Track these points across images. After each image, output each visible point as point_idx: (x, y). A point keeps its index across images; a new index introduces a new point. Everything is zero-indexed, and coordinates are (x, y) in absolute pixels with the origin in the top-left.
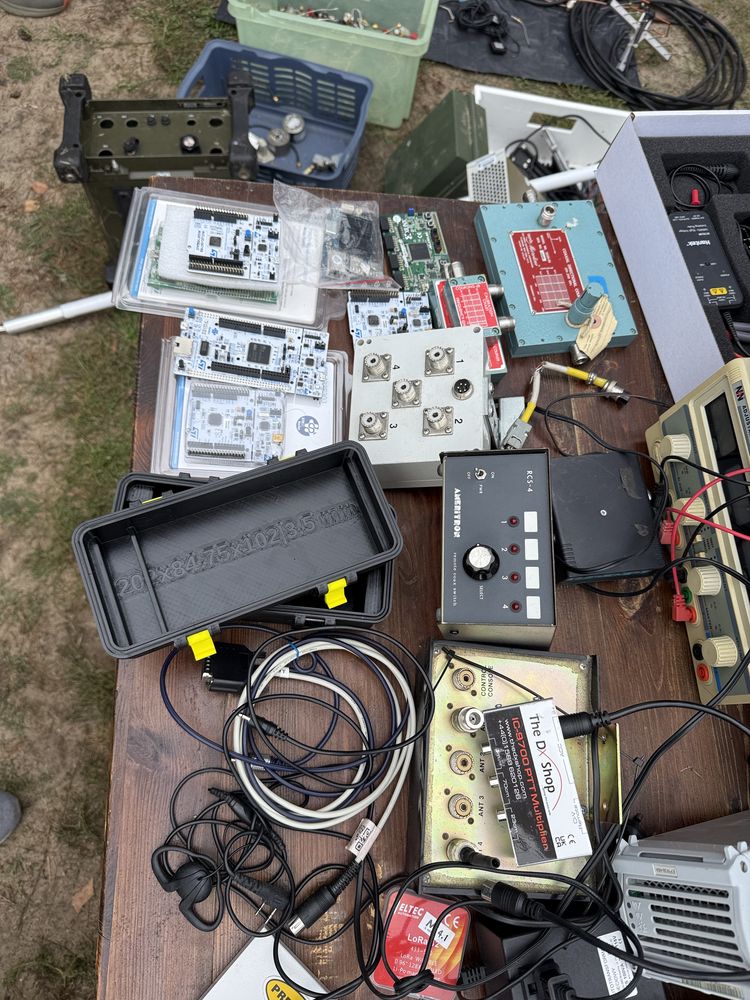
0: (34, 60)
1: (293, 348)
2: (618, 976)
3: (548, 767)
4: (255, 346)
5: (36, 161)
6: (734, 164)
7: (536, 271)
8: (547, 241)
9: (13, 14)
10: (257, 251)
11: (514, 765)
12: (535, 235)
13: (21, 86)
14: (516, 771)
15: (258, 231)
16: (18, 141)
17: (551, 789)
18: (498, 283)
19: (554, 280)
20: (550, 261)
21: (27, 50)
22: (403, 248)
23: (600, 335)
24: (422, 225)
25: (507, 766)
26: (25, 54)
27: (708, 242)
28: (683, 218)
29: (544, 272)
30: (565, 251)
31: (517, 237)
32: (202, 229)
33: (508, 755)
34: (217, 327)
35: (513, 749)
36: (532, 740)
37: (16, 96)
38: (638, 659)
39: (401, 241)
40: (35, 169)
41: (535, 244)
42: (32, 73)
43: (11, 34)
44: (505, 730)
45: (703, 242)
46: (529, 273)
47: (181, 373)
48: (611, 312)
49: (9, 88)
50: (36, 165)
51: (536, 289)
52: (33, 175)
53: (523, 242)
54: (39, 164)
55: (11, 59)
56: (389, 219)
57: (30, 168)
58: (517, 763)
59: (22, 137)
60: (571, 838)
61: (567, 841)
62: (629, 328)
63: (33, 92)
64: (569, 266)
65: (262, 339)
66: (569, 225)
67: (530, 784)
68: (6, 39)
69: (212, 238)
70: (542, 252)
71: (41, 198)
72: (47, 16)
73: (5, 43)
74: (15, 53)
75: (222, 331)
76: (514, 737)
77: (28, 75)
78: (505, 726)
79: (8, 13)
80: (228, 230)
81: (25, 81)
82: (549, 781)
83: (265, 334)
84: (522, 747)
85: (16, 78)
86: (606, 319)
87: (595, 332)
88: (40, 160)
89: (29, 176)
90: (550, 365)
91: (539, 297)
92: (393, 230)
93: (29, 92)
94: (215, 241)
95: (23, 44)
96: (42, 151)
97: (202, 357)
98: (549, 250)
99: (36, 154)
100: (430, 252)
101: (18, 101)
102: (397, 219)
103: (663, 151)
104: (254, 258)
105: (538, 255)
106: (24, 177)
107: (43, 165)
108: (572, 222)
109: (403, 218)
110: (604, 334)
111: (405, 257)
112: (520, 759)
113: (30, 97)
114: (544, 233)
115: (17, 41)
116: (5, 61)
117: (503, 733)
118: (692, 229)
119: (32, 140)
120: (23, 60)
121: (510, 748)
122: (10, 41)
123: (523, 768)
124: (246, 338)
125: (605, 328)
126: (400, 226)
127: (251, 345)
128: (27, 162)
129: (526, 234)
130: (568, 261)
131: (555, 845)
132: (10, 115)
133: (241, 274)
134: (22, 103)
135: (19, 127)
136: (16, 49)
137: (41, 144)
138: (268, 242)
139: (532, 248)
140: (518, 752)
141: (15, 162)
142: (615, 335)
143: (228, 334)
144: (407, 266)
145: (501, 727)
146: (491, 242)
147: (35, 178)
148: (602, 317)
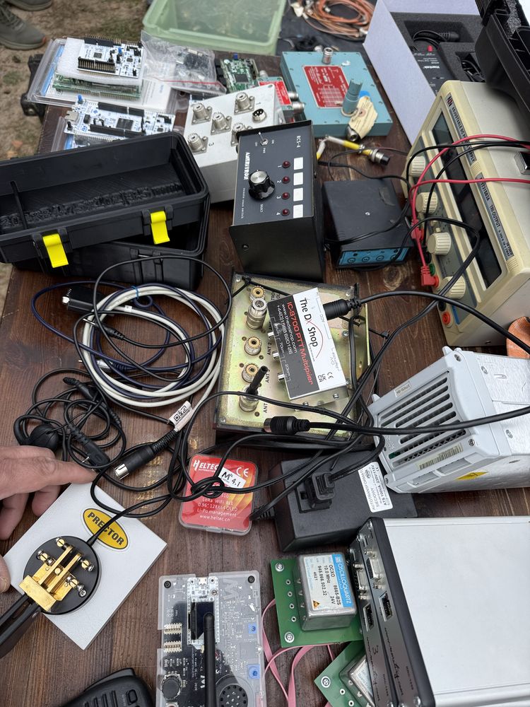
0: (21, 73)
1: (149, 122)
2: (376, 494)
3: (313, 330)
4: (122, 121)
5: (17, 129)
6: (456, 32)
7: (321, 86)
8: (328, 71)
9: (10, 48)
10: (126, 62)
11: (288, 332)
12: (319, 68)
13: (11, 87)
14: (289, 337)
15: (128, 52)
16: (6, 118)
17: (315, 344)
18: (294, 91)
19: (333, 91)
20: (330, 82)
21: (17, 68)
22: (230, 76)
23: (365, 121)
24: (244, 65)
25: (283, 334)
26: (15, 70)
27: (438, 67)
28: (420, 54)
29: (326, 87)
30: (341, 77)
31: (307, 69)
32: (90, 48)
33: (284, 327)
34: (98, 110)
35: (288, 322)
36: (301, 314)
37: (7, 93)
38: (398, 318)
39: (229, 73)
40: (16, 133)
41: (320, 72)
42: (19, 81)
43: (7, 59)
44: (282, 311)
45: (434, 67)
46: (316, 87)
47: (69, 132)
48: (373, 108)
49: (4, 88)
50: (17, 131)
51: (320, 96)
52: (14, 137)
53: (311, 71)
54: (19, 130)
55: (6, 73)
56: (222, 62)
57: (13, 133)
58: (290, 331)
59: (10, 115)
60: (330, 375)
61: (327, 377)
62: (386, 118)
63: (19, 90)
64: (344, 85)
65: (128, 117)
66: (344, 64)
67: (300, 343)
68: (4, 62)
69: (95, 53)
70: (325, 77)
71: (18, 150)
72: (31, 49)
73: (3, 64)
74: (9, 69)
75: (100, 112)
76: (288, 314)
77: (17, 81)
78: (282, 308)
79: (7, 48)
80: (107, 51)
81: (14, 84)
82: (314, 339)
83: (130, 114)
84: (295, 320)
85: (9, 83)
86: (369, 111)
87: (362, 119)
88: (20, 128)
89: (12, 138)
90: (331, 138)
91: (322, 100)
92: (224, 67)
93: (16, 90)
94: (96, 55)
95: (15, 65)
96: (22, 123)
97: (85, 125)
98: (330, 76)
99: (18, 125)
100: (249, 80)
101: (9, 96)
102: (226, 61)
103: (406, 19)
104: (123, 65)
105: (322, 78)
106: (8, 138)
107: (22, 131)
108: (346, 63)
109: (231, 61)
110: (368, 119)
111: (231, 81)
112: (292, 328)
113: (17, 93)
114: (327, 68)
115: (12, 63)
116: (2, 73)
117: (280, 313)
118: (426, 60)
119: (16, 117)
120: (14, 73)
121: (285, 322)
122: (7, 63)
123: (294, 333)
124: (116, 116)
125: (369, 116)
126: (228, 65)
127: (120, 119)
128: (11, 130)
129: (314, 67)
130: (343, 82)
131: (318, 381)
132: (3, 103)
133: (114, 72)
134: (11, 96)
135: (8, 110)
136: (10, 67)
137: (21, 119)
138: (134, 57)
139: (318, 75)
140: (291, 323)
141: (3, 129)
142: (378, 122)
143: (105, 114)
144: (233, 85)
145: (279, 309)
146: (290, 71)
147: (16, 139)
148: (367, 110)
